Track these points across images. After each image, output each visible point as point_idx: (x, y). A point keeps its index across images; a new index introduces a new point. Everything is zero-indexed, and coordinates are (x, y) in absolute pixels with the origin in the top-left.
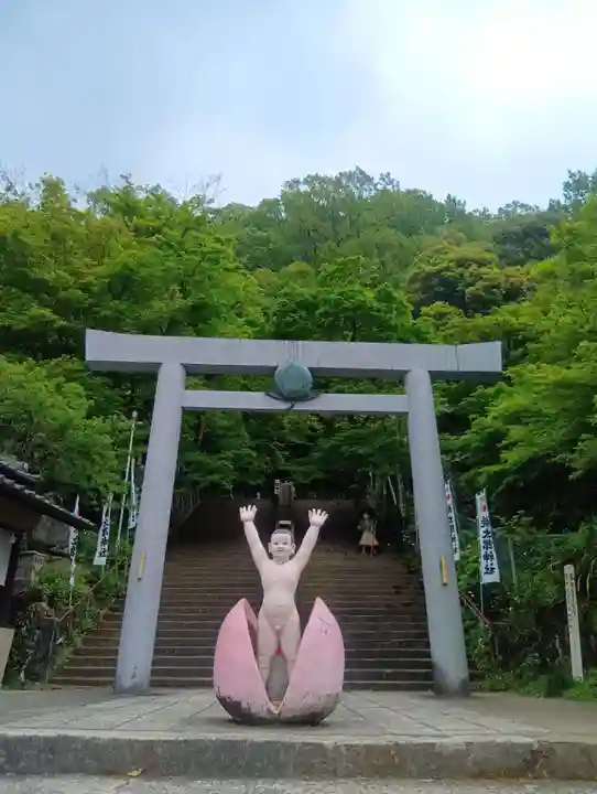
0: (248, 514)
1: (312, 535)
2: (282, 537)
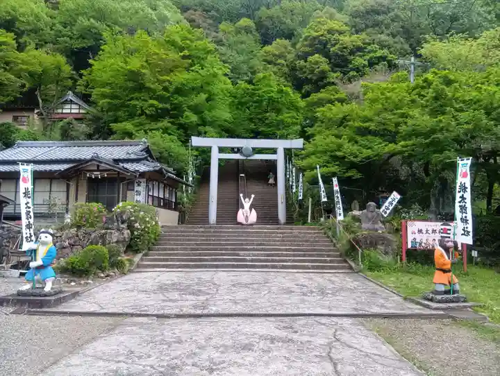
0: (241, 195)
1: (252, 199)
2: (247, 200)
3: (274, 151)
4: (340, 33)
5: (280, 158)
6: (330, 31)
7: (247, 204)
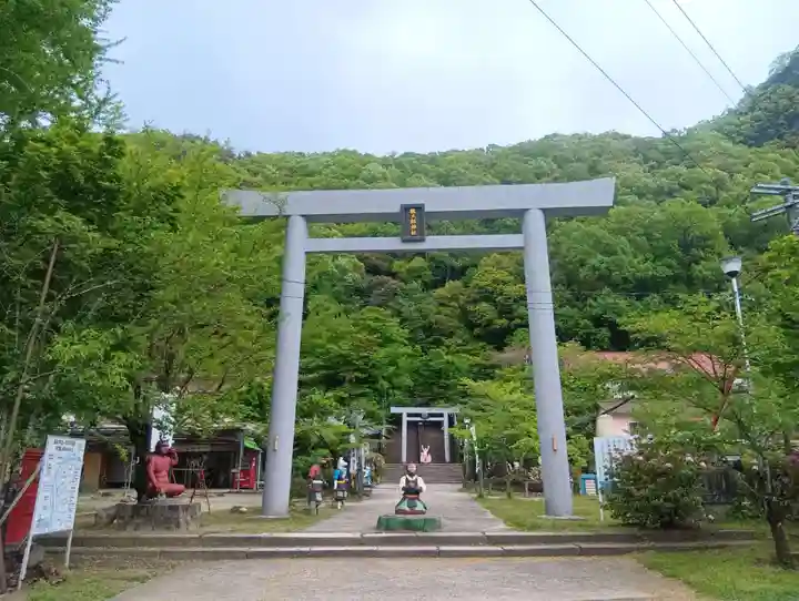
1: (428, 448)
2: (425, 449)
3: (441, 415)
4: (505, 283)
5: (445, 420)
6: (495, 281)
7: (426, 451)
